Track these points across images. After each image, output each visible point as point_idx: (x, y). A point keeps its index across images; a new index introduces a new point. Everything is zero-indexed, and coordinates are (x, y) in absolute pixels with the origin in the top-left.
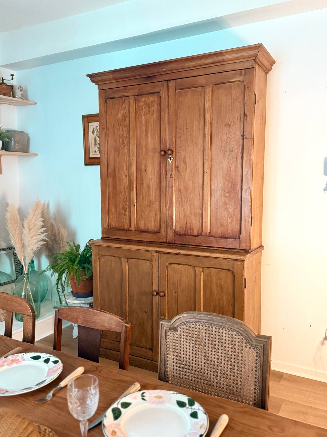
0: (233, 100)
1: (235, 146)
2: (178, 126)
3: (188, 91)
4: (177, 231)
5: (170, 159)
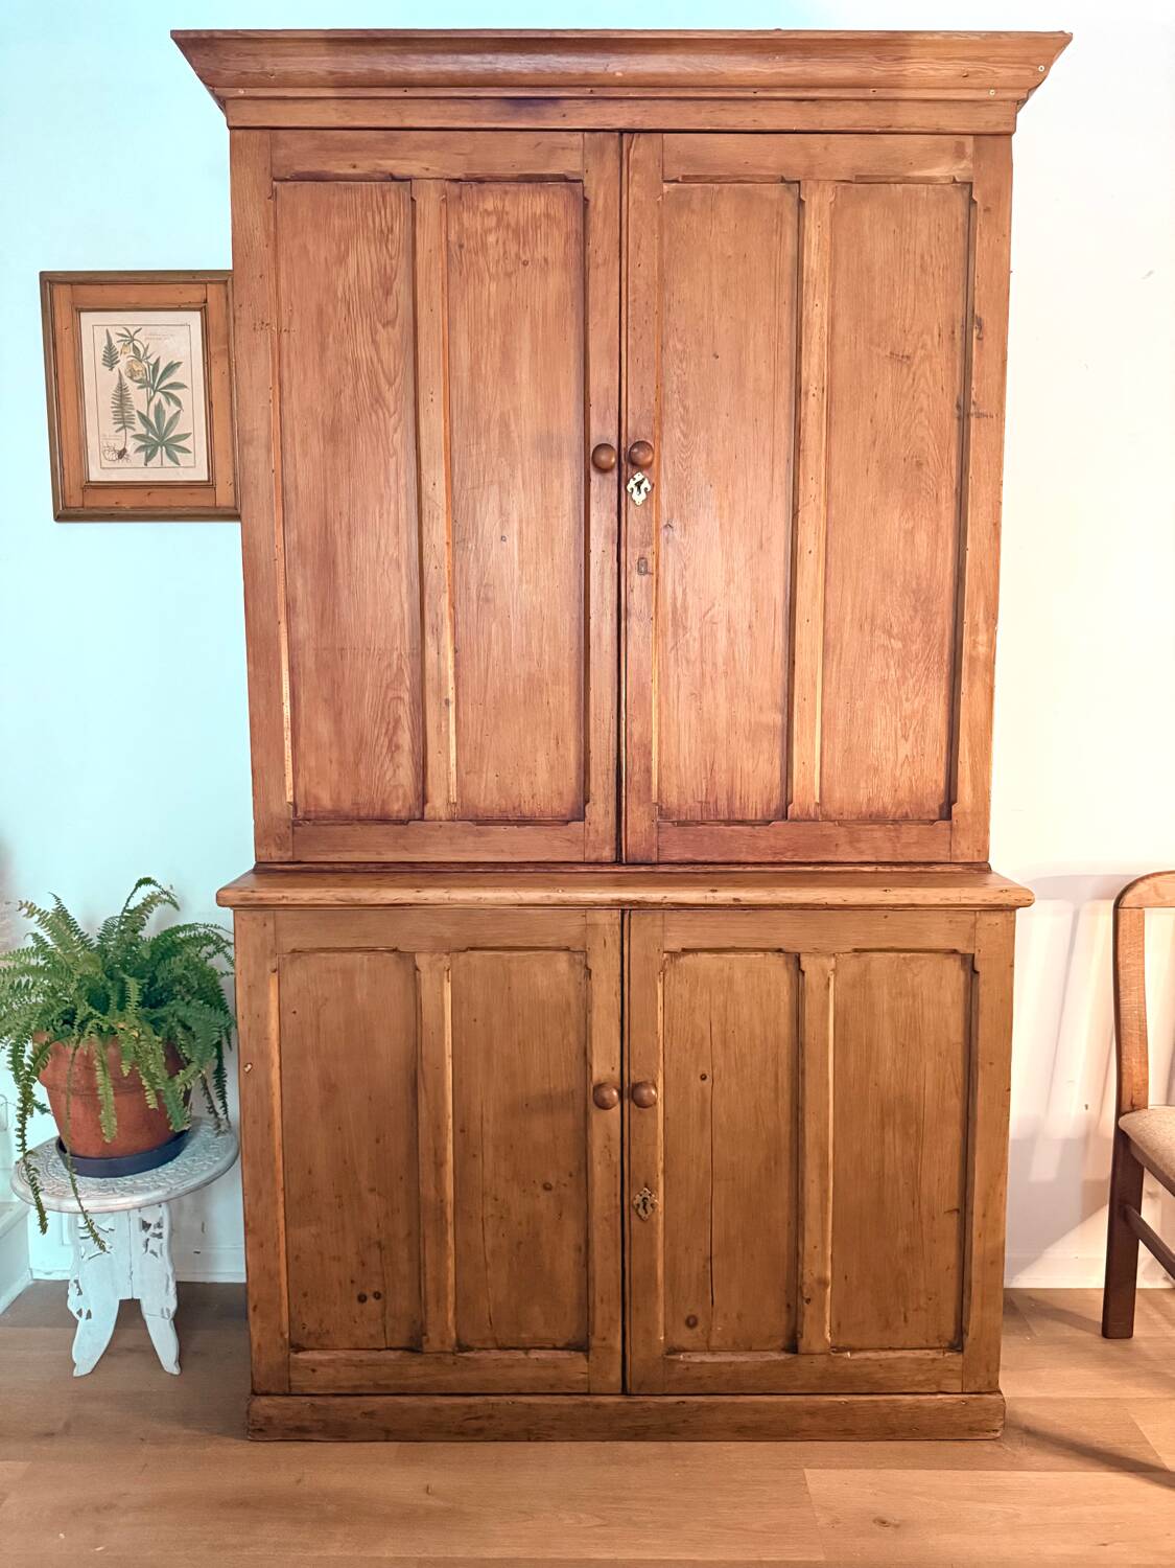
0: (922, 257)
1: (931, 447)
2: (674, 343)
3: (720, 191)
4: (668, 808)
5: (636, 489)
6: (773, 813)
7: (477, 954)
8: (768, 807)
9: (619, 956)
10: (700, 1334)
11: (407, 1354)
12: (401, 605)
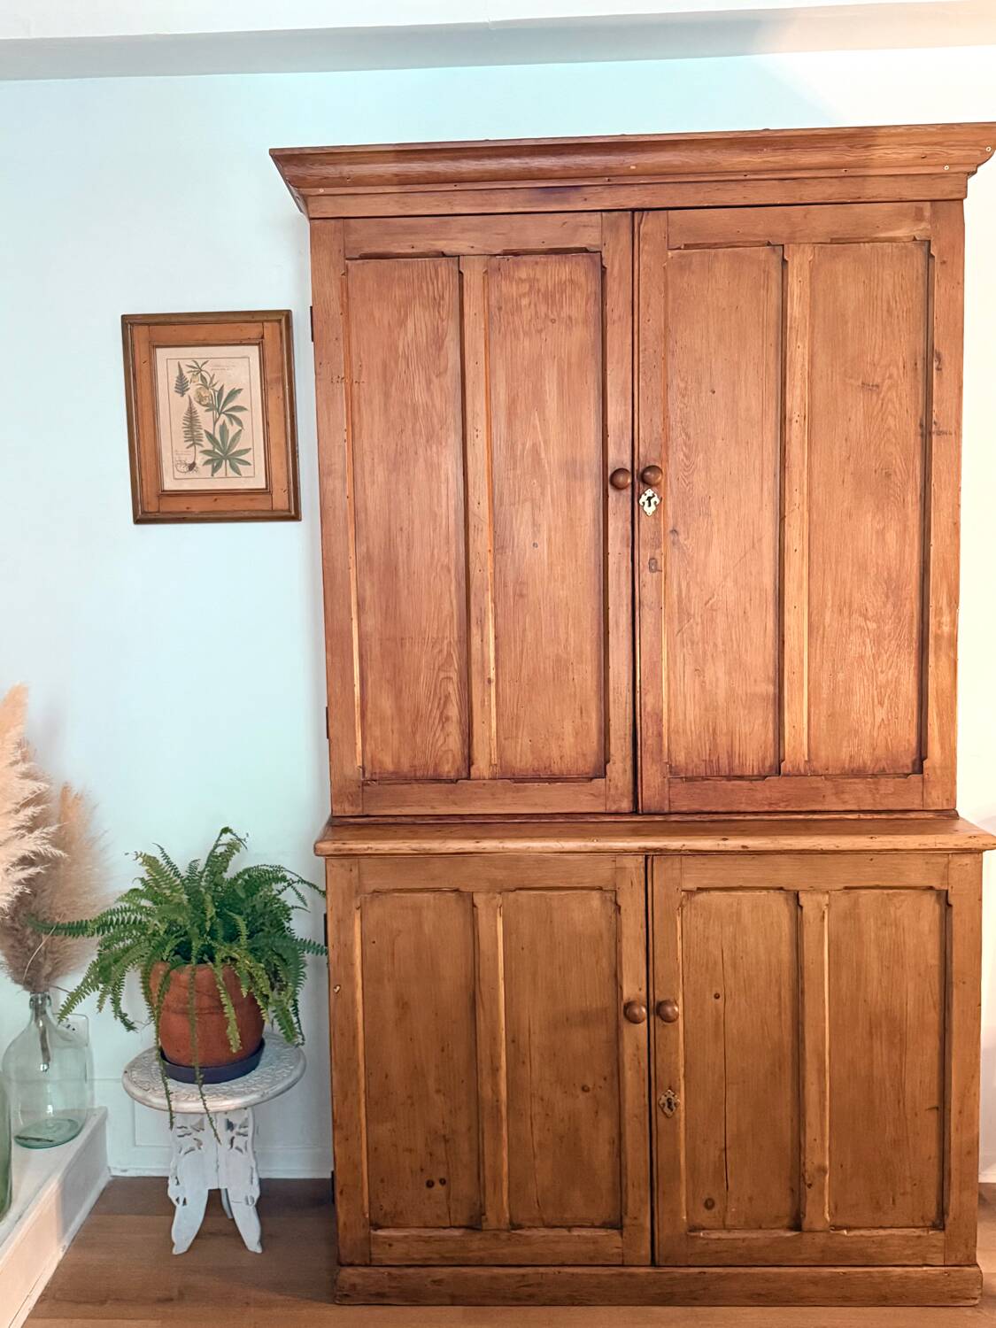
0: (889, 303)
1: (898, 460)
2: (677, 382)
3: (716, 255)
4: (676, 766)
5: (647, 503)
6: (767, 769)
7: (524, 893)
8: (763, 765)
9: (643, 894)
10: (717, 1214)
11: (469, 1231)
12: (451, 603)
